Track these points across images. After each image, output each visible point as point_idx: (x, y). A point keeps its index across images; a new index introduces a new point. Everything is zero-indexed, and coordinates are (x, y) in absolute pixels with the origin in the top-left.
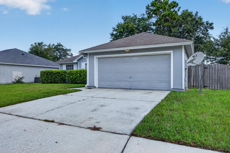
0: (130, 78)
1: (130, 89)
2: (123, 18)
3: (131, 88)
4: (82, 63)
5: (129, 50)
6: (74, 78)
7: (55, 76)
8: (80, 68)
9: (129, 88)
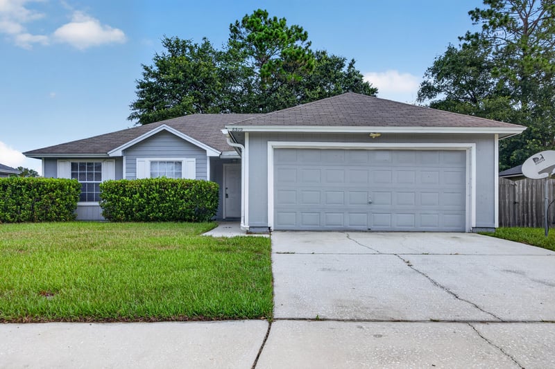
0: (370, 203)
1: (369, 231)
2: (168, 44)
3: (373, 228)
4: (138, 159)
5: (378, 135)
6: (136, 203)
7: (51, 198)
8: (132, 174)
9: (365, 228)
